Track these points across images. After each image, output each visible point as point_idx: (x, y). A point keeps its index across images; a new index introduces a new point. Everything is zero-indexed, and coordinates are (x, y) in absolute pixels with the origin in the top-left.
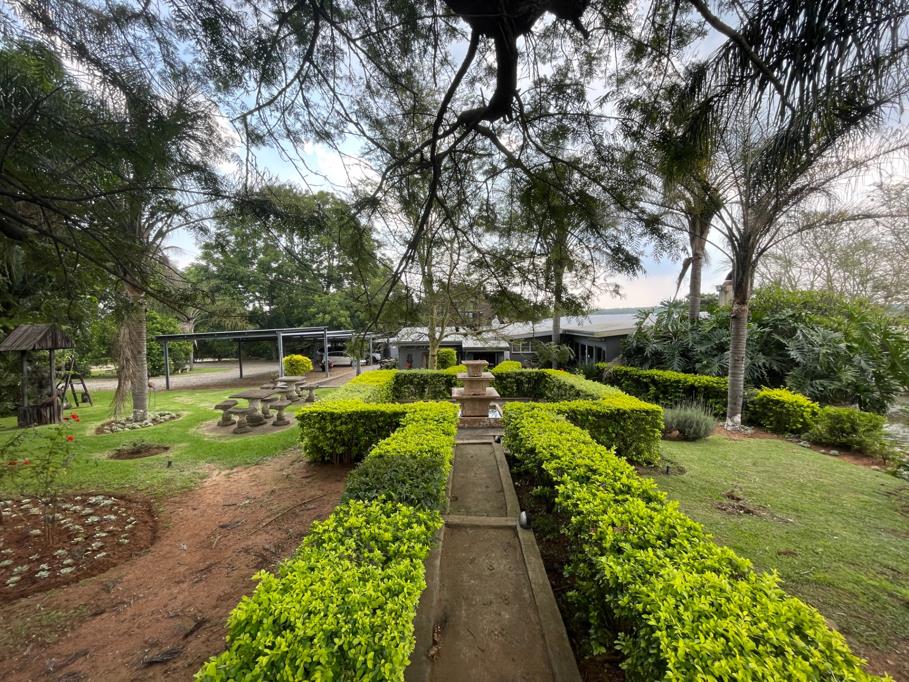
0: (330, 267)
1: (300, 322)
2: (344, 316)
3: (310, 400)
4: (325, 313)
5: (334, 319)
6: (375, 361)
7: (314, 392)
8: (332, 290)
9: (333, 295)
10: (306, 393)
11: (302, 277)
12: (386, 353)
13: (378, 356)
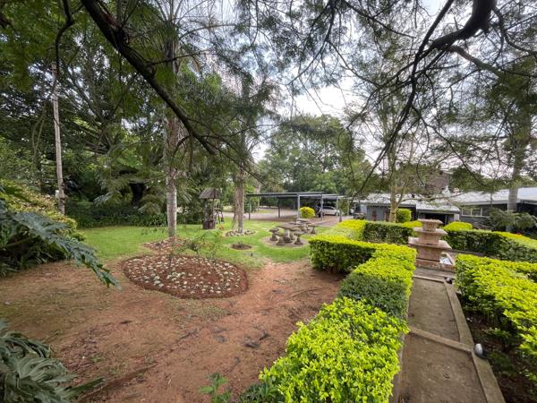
0: (326, 158)
1: (308, 189)
2: (333, 186)
4: (322, 184)
5: (327, 187)
6: (350, 214)
9: (327, 173)
10: (311, 229)
12: (358, 209)
13: (352, 211)
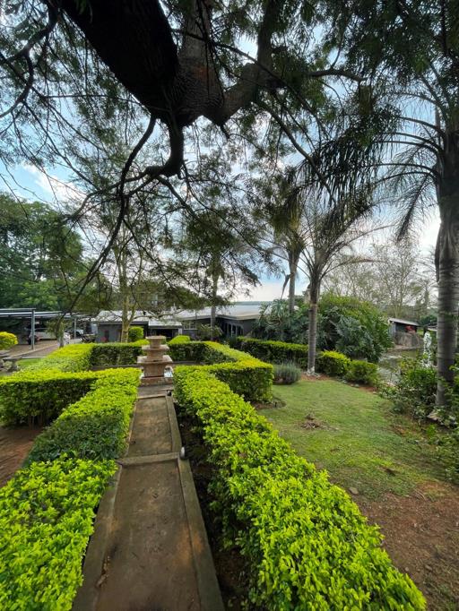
0: (42, 261)
1: (9, 304)
2: (53, 300)
3: (12, 370)
4: (35, 297)
5: (42, 302)
6: (79, 335)
7: (17, 363)
8: (43, 279)
9: (43, 283)
10: (9, 364)
11: (14, 267)
12: (88, 330)
13: (81, 332)
